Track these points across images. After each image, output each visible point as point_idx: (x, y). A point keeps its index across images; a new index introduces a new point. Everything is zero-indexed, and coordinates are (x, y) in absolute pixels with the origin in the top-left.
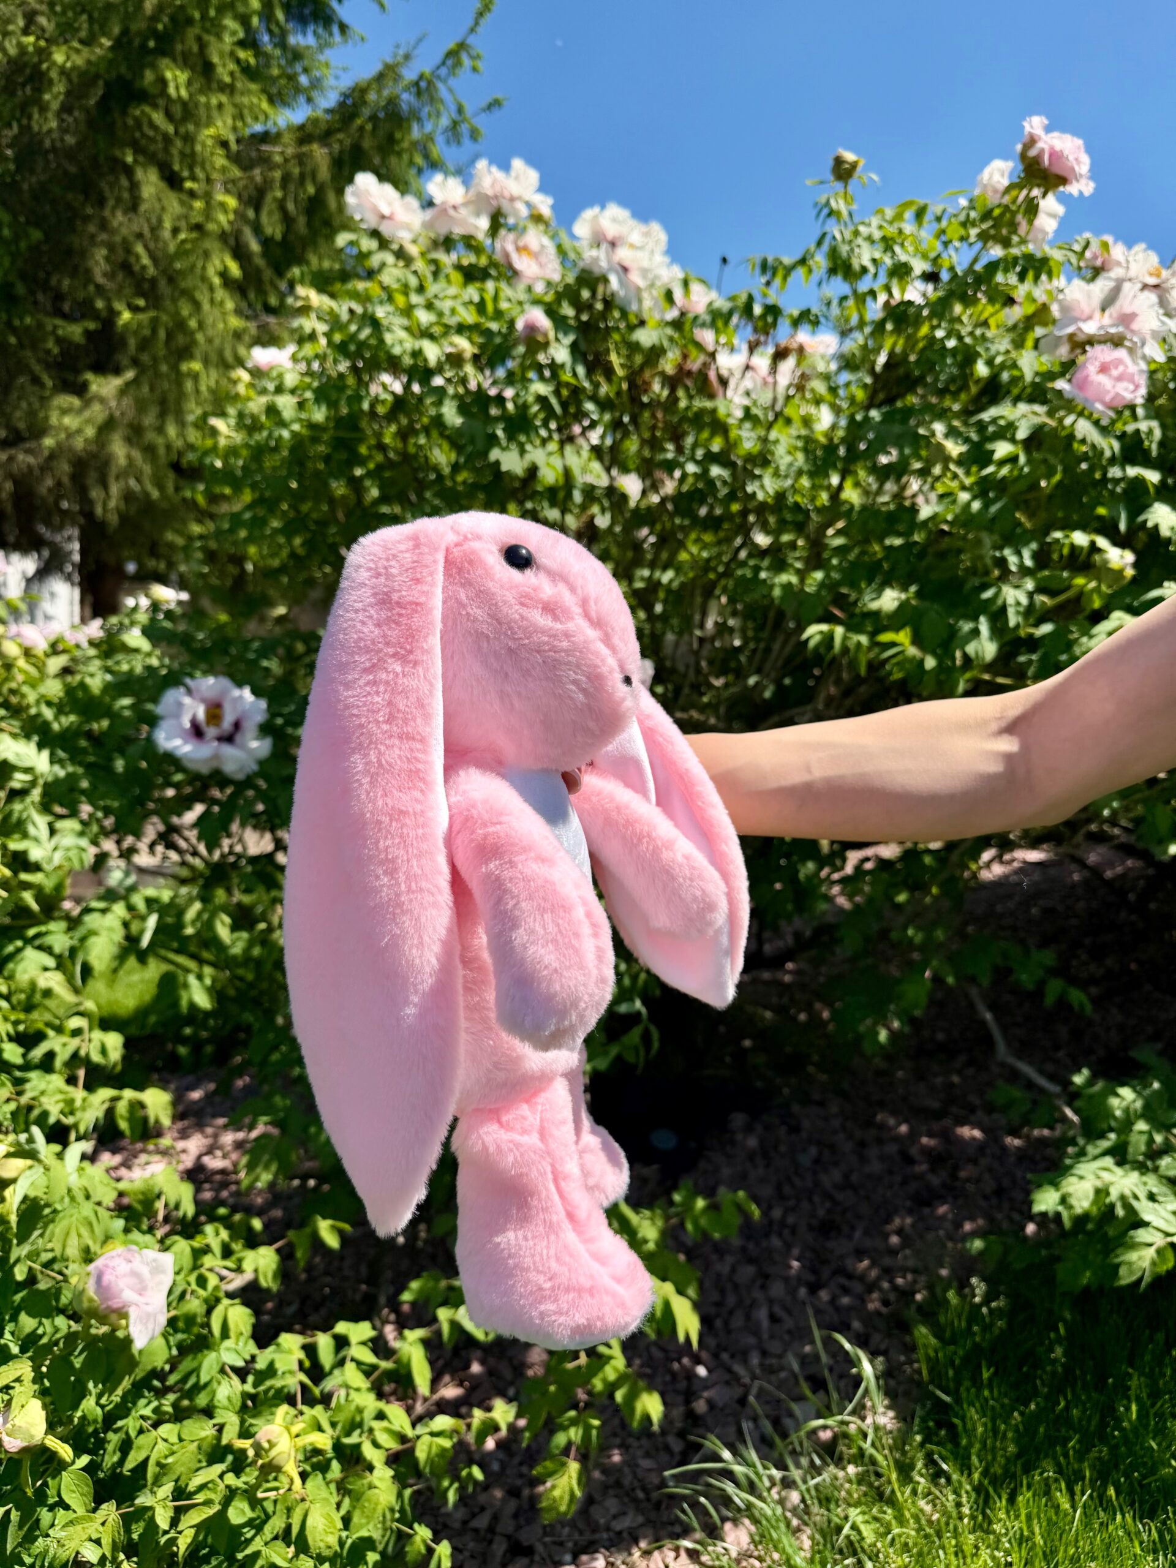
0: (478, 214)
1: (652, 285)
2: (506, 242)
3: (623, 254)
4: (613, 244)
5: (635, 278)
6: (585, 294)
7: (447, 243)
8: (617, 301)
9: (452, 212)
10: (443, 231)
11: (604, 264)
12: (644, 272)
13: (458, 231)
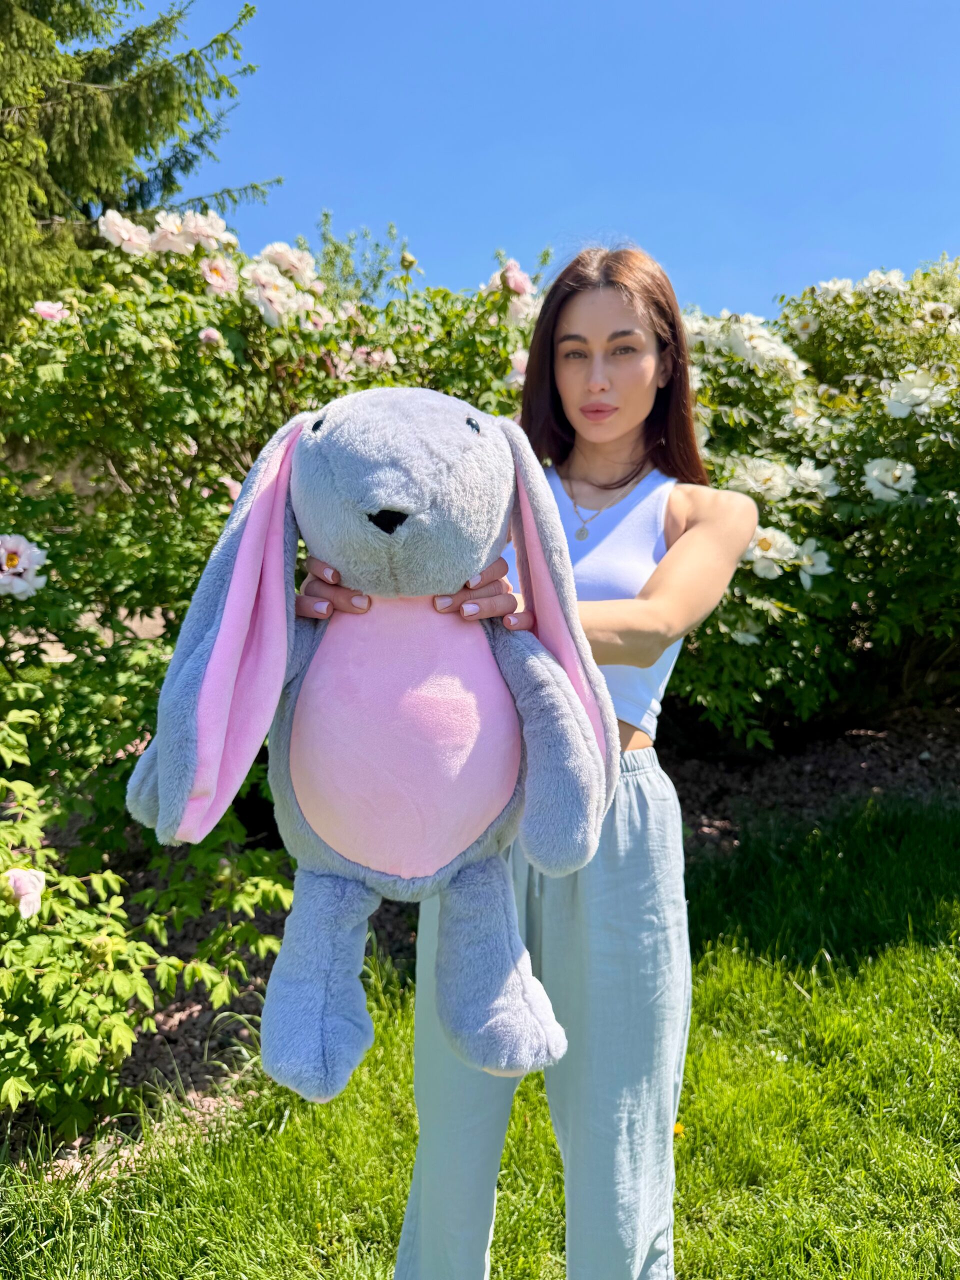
0: (187, 242)
1: (288, 313)
2: (204, 264)
3: (270, 293)
4: (264, 286)
5: (278, 307)
6: (248, 311)
7: (168, 256)
8: (266, 320)
9: (170, 237)
10: (164, 249)
11: (257, 299)
12: (283, 304)
13: (176, 250)
